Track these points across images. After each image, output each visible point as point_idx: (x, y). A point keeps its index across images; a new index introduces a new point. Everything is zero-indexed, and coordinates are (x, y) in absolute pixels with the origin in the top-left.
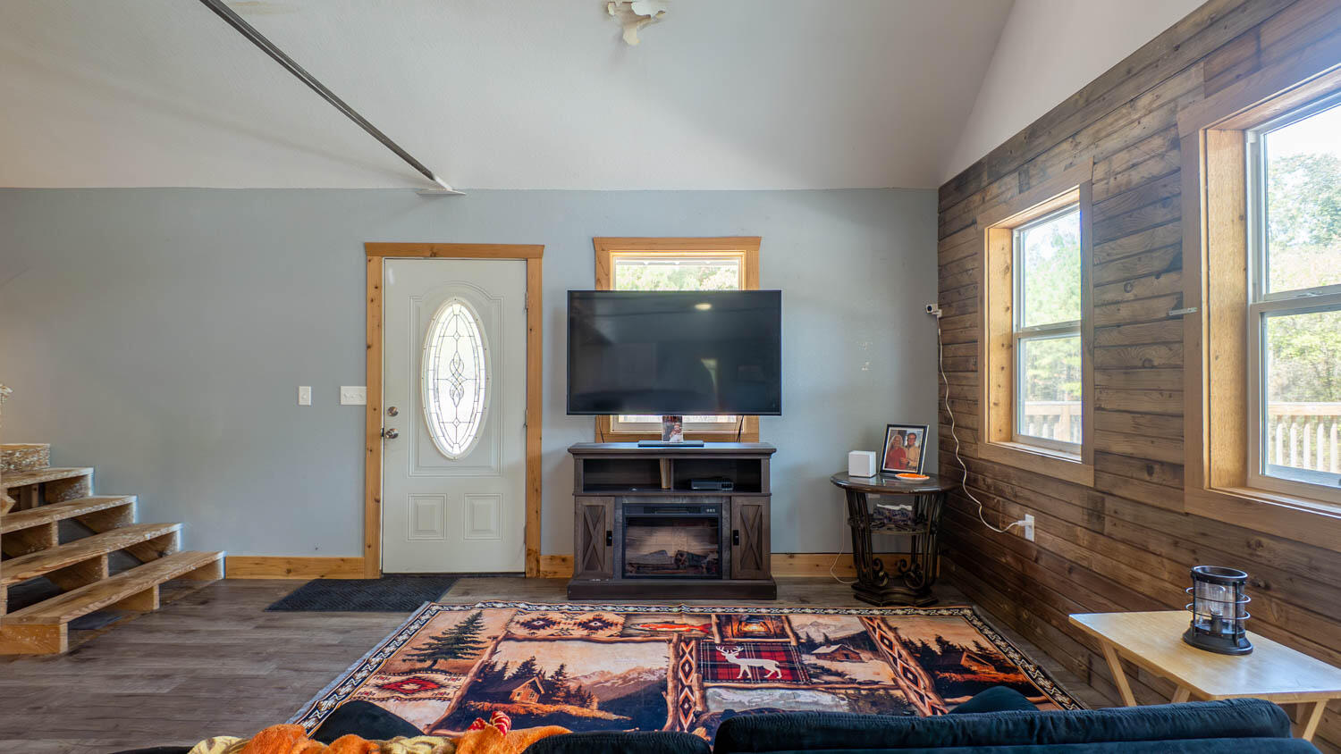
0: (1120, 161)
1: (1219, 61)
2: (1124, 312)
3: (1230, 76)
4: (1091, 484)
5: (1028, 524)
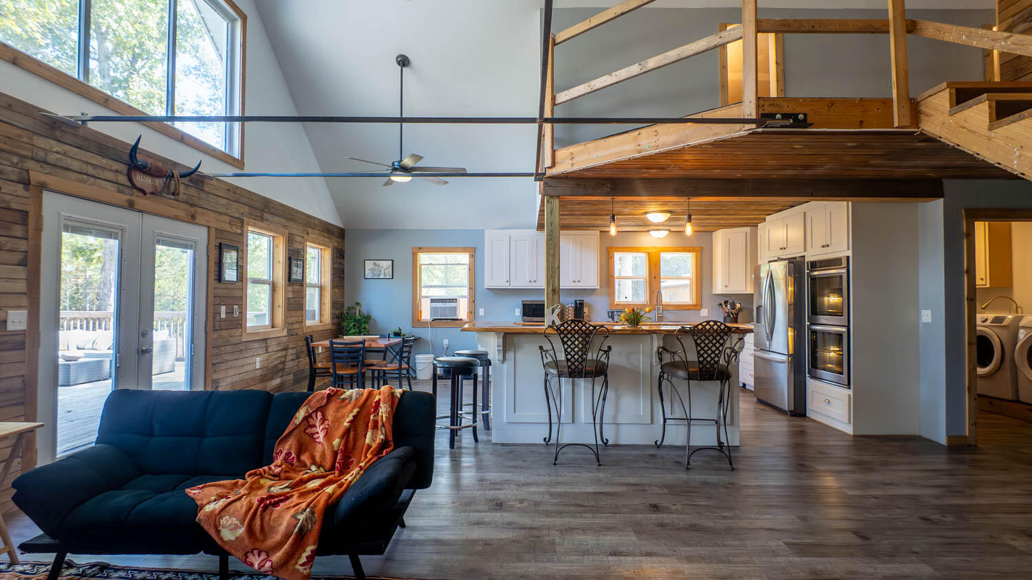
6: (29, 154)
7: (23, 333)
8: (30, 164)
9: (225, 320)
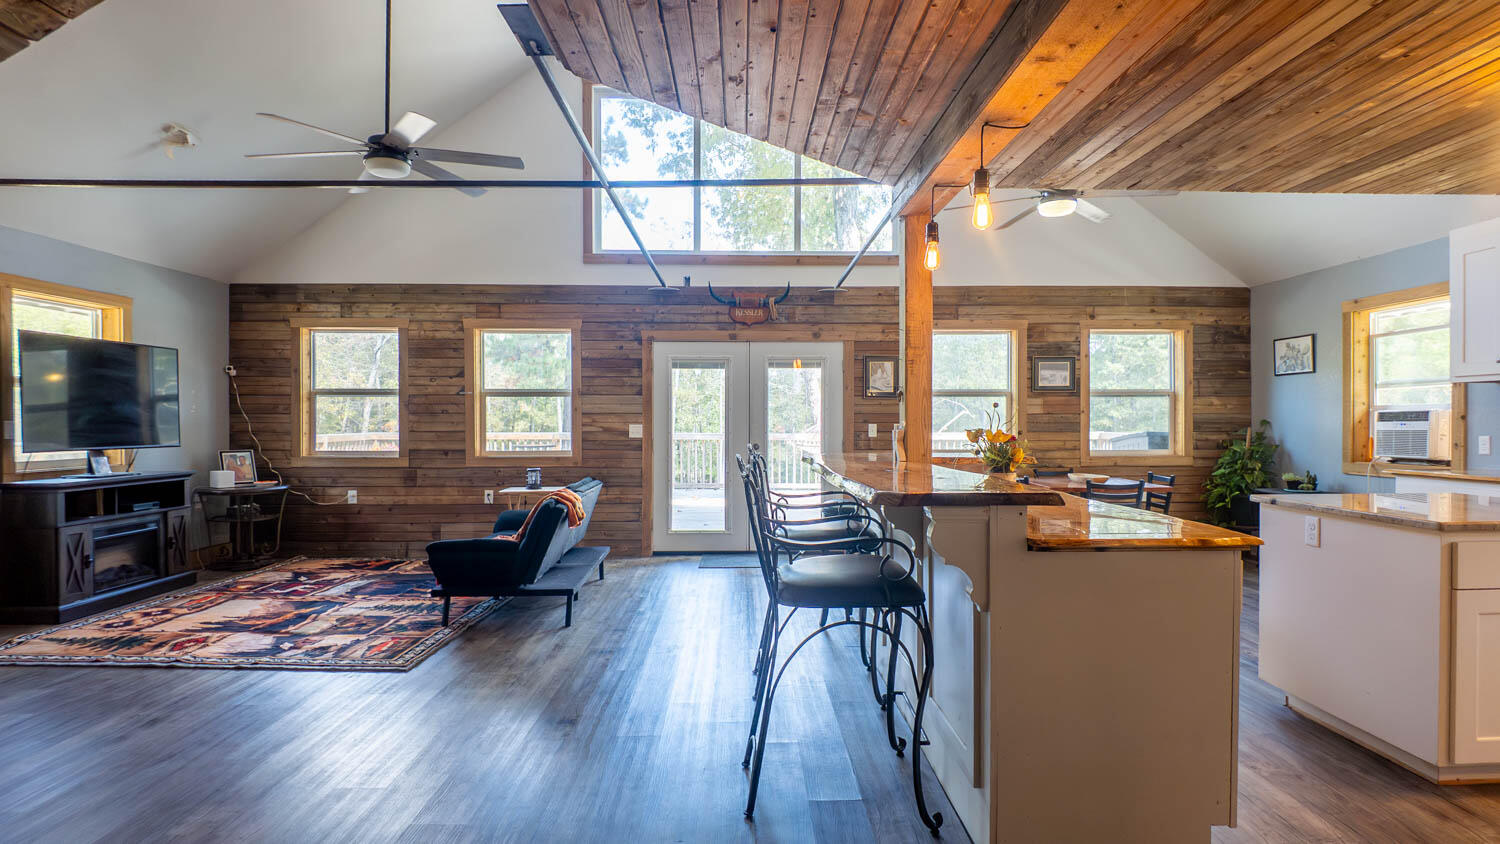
0: (428, 326)
1: (481, 308)
2: (430, 390)
3: (489, 315)
4: (407, 465)
5: (352, 496)
6: (640, 320)
7: (640, 440)
8: (643, 326)
9: (874, 439)
